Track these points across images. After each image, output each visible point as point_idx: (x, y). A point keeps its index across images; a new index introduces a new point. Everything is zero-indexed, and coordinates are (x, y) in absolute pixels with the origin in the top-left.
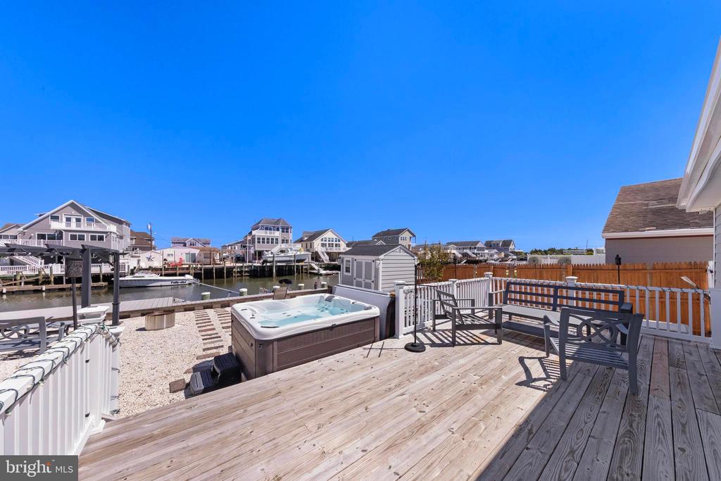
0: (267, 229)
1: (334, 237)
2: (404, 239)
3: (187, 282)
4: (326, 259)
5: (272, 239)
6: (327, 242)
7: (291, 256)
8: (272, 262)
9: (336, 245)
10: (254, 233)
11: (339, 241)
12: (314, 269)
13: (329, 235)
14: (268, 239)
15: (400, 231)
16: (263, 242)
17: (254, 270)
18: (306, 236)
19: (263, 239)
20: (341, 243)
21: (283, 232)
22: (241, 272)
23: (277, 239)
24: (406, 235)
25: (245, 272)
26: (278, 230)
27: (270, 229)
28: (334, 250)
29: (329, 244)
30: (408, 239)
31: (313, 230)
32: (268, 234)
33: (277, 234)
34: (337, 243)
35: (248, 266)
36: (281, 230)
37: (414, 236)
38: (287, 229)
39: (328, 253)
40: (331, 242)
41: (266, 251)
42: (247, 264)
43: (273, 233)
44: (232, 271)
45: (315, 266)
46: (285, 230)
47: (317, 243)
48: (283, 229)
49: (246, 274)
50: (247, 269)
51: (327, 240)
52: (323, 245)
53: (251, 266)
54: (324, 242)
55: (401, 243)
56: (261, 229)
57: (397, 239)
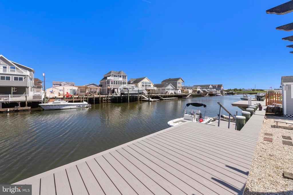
0: (115, 76)
1: (148, 81)
2: (179, 83)
3: (86, 106)
4: (146, 92)
5: (119, 82)
6: (145, 84)
7: (136, 91)
8: (127, 94)
9: (149, 86)
10: (108, 78)
11: (150, 84)
12: (144, 98)
13: (146, 80)
14: (117, 82)
15: (178, 79)
16: (114, 84)
17: (114, 99)
18: (132, 81)
19: (114, 82)
20: (151, 84)
21: (123, 78)
22: (107, 100)
23: (121, 82)
24: (180, 81)
25: (109, 100)
26: (120, 77)
27: (117, 76)
28: (148, 88)
29: (146, 85)
30: (181, 83)
31: (135, 78)
32: (116, 79)
33: (121, 79)
34: (149, 84)
35: (110, 97)
36: (122, 77)
37: (184, 82)
38: (125, 76)
40: (146, 84)
41: (116, 88)
42: (110, 96)
43: (118, 79)
44: (102, 99)
45: (144, 97)
46: (124, 77)
47: (140, 84)
48: (123, 76)
49: (110, 101)
50: (110, 98)
51: (145, 83)
52: (143, 86)
53: (112, 97)
54: (143, 84)
55: (178, 85)
56: (112, 76)
57: (176, 83)
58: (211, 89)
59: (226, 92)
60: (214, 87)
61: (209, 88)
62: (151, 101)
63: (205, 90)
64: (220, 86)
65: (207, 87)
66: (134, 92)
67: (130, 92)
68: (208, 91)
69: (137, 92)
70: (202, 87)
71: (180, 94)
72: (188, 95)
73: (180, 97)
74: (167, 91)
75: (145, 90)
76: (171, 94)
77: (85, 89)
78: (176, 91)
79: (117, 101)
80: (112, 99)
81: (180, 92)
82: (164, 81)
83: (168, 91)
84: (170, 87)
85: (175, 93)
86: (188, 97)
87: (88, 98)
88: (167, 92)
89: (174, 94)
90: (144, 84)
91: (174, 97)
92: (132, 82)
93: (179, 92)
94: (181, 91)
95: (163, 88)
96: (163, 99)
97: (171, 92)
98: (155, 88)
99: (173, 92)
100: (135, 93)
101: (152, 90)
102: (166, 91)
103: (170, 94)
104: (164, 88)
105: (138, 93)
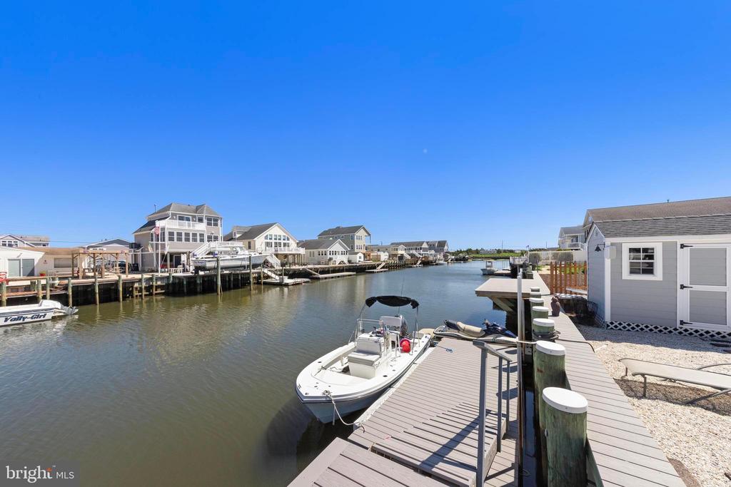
0: (181, 218)
1: (282, 234)
2: (359, 238)
4: (275, 262)
5: (194, 235)
6: (273, 241)
7: (242, 259)
8: (215, 269)
9: (285, 245)
10: (158, 224)
11: (288, 239)
12: (268, 277)
13: (275, 231)
14: (187, 234)
15: (356, 229)
16: (179, 239)
17: (174, 284)
18: (239, 233)
19: (179, 234)
20: (291, 241)
21: (209, 224)
22: (149, 288)
23: (202, 235)
24: (361, 233)
25: (157, 287)
26: (201, 220)
27: (188, 219)
28: (283, 251)
29: (276, 243)
30: (364, 238)
31: (248, 224)
32: (185, 227)
33: (201, 227)
34: (286, 241)
35: (162, 279)
36: (205, 221)
37: (370, 235)
38: (216, 220)
39: (277, 255)
40: (278, 241)
41: (183, 253)
42: (159, 274)
43: (193, 226)
44: (132, 287)
45: (270, 273)
46: (212, 221)
47: (260, 241)
48: (209, 219)
49: (159, 291)
50: (159, 283)
51: (273, 237)
52: (268, 244)
53: (168, 278)
54: (269, 241)
55: (357, 242)
56: (172, 218)
57: (353, 238)
58: (425, 250)
59: (453, 257)
60: (431, 246)
61: (421, 249)
62: (287, 285)
63: (414, 252)
64: (442, 244)
65: (418, 245)
66: (239, 263)
67: (222, 264)
68: (420, 254)
69: (246, 263)
70: (409, 246)
71: (361, 263)
72: (378, 265)
73: (360, 270)
74: (331, 256)
75: (274, 256)
76: (340, 264)
77: (70, 256)
78: (352, 257)
79: (185, 291)
80: (168, 285)
81: (360, 258)
82: (325, 233)
83: (334, 257)
84: (337, 247)
85: (349, 262)
86: (379, 269)
87: (71, 286)
88: (331, 259)
89: (348, 264)
90: (271, 241)
91: (347, 271)
92: (238, 236)
93: (358, 259)
94: (362, 256)
95: (320, 250)
96: (321, 276)
97: (340, 259)
98: (302, 251)
99: (345, 258)
100: (241, 267)
101: (294, 255)
102: (329, 256)
103: (337, 265)
104: (324, 250)
105: (248, 266)
